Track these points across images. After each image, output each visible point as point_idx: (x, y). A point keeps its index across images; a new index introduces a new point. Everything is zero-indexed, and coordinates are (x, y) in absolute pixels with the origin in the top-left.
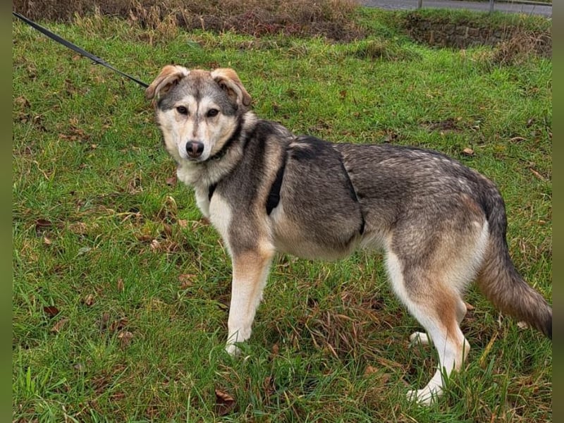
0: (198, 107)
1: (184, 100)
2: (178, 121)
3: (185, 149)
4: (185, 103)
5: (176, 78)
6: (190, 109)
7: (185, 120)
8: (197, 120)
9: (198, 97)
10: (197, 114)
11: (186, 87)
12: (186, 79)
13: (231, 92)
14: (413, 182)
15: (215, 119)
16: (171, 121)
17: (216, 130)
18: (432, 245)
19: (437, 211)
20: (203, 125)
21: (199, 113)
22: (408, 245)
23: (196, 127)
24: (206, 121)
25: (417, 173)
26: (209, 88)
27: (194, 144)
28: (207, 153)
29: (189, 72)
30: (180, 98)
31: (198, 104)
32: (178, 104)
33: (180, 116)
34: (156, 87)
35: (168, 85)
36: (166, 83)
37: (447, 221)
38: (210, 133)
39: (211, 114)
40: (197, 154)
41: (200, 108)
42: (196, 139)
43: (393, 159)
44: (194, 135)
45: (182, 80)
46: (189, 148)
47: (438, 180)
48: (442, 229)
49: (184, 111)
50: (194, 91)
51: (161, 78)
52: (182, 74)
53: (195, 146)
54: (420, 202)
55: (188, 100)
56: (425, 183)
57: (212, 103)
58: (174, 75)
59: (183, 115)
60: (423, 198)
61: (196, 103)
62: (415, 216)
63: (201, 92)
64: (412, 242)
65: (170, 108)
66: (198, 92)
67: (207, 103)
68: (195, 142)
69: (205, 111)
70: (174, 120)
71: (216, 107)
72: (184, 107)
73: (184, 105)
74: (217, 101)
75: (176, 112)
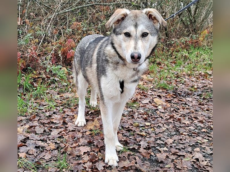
0: (136, 32)
1: (128, 29)
2: (125, 41)
5: (123, 16)
6: (132, 34)
7: (129, 40)
8: (136, 40)
9: (136, 26)
10: (136, 36)
11: (129, 21)
12: (129, 16)
13: (155, 21)
15: (146, 38)
16: (121, 42)
17: (147, 45)
20: (140, 43)
23: (136, 43)
24: (142, 39)
26: (143, 20)
27: (135, 54)
30: (125, 28)
32: (125, 31)
33: (126, 38)
34: (111, 22)
35: (118, 21)
36: (117, 19)
38: (144, 47)
39: (144, 35)
40: (138, 60)
41: (138, 33)
42: (136, 51)
44: (135, 48)
45: (127, 17)
46: (132, 57)
49: (128, 35)
50: (134, 23)
52: (126, 14)
53: (136, 55)
55: (131, 29)
57: (145, 29)
58: (121, 15)
59: (128, 38)
61: (135, 29)
63: (138, 23)
65: (120, 34)
67: (142, 28)
69: (141, 33)
70: (122, 41)
71: (148, 31)
72: (128, 33)
73: (128, 32)
74: (147, 27)
75: (124, 36)
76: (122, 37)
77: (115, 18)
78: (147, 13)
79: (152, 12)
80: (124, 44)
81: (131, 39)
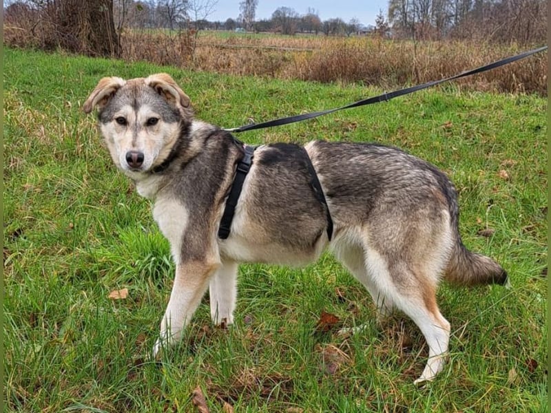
0: (137, 116)
1: (122, 111)
2: (118, 133)
3: (125, 160)
4: (123, 113)
5: (112, 89)
6: (129, 119)
7: (124, 131)
8: (136, 130)
9: (136, 106)
10: (136, 124)
11: (123, 97)
12: (122, 89)
13: (169, 96)
14: (384, 177)
15: (155, 127)
16: (112, 134)
17: (158, 138)
18: (411, 237)
19: (410, 203)
20: (143, 135)
21: (138, 122)
22: (388, 239)
23: (135, 136)
24: (146, 130)
25: (387, 169)
26: (146, 96)
27: (133, 154)
28: (148, 162)
29: (125, 82)
30: (117, 110)
31: (136, 113)
32: (117, 115)
33: (120, 127)
35: (106, 98)
36: (103, 95)
37: (421, 211)
39: (151, 122)
40: (138, 164)
41: (139, 118)
42: (135, 149)
43: (362, 156)
44: (134, 145)
45: (119, 91)
46: (129, 159)
47: (408, 173)
48: (417, 220)
49: (123, 121)
50: (131, 100)
51: (97, 91)
52: (119, 85)
53: (135, 156)
54: (393, 196)
55: (126, 110)
56: (397, 177)
57: (150, 111)
58: (111, 87)
59: (123, 126)
60: (395, 192)
61: (134, 112)
62: (390, 210)
63: (139, 100)
64: (390, 235)
65: (110, 120)
66: (135, 101)
67: (146, 112)
68: (134, 152)
69: (144, 120)
70: (114, 132)
71: (156, 115)
72: (123, 118)
73: (123, 116)
74: (155, 109)
75: (116, 123)
76: (113, 124)
77: (101, 92)
78: (152, 85)
79: (161, 83)
80: (116, 137)
81: (127, 129)
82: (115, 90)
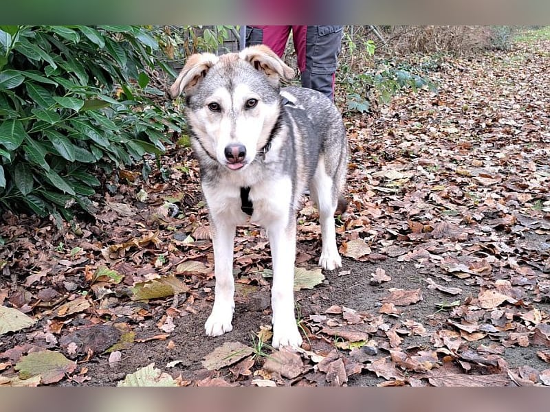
0: (232, 99)
1: (214, 95)
2: (212, 122)
3: (224, 156)
4: (216, 98)
5: (204, 68)
6: (223, 104)
7: (219, 120)
8: (233, 117)
9: (231, 87)
10: (232, 109)
11: (215, 78)
12: (215, 67)
13: (269, 71)
15: (255, 110)
16: (204, 123)
21: (234, 107)
23: (234, 125)
24: (245, 115)
26: (244, 74)
27: (233, 148)
29: (217, 59)
30: (209, 93)
31: (232, 95)
32: (210, 100)
33: (213, 115)
34: (181, 82)
35: (196, 78)
36: (193, 76)
39: (250, 104)
40: (240, 159)
41: (235, 101)
42: (234, 141)
44: (232, 136)
45: (211, 70)
46: (228, 153)
49: (216, 108)
50: (225, 81)
51: (185, 72)
52: (211, 63)
53: (235, 150)
55: (219, 94)
57: (249, 91)
58: (202, 65)
59: (217, 114)
61: (229, 96)
63: (234, 81)
65: (201, 107)
66: (231, 82)
67: (244, 91)
68: (235, 145)
69: (242, 102)
71: (256, 96)
72: (216, 103)
73: (216, 101)
74: (255, 87)
75: (209, 110)
76: (204, 112)
77: (190, 72)
78: (249, 59)
79: (259, 56)
80: (210, 128)
81: (222, 117)
82: (206, 68)
